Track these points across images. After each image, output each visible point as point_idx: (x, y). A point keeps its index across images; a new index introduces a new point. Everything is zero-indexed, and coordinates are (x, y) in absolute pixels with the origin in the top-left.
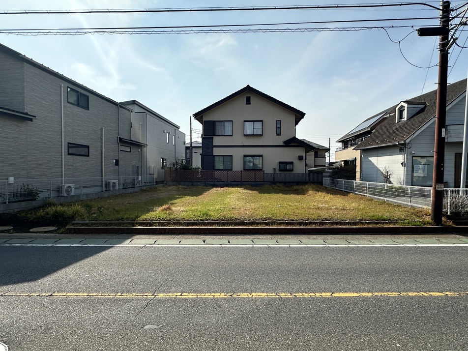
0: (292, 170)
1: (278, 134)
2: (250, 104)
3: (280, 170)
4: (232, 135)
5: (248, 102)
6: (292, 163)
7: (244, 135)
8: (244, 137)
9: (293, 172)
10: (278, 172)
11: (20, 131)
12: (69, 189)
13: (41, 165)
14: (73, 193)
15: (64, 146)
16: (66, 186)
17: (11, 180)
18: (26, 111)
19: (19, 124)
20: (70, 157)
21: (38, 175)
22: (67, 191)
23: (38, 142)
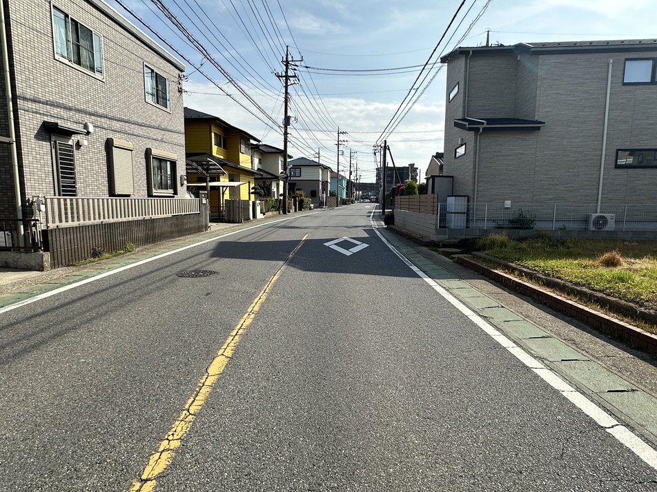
11: (526, 145)
12: (601, 221)
13: (556, 185)
14: (611, 226)
15: (606, 155)
16: (594, 215)
17: (508, 203)
18: (536, 118)
19: (525, 137)
20: (619, 171)
21: (550, 199)
22: (596, 223)
23: (555, 155)
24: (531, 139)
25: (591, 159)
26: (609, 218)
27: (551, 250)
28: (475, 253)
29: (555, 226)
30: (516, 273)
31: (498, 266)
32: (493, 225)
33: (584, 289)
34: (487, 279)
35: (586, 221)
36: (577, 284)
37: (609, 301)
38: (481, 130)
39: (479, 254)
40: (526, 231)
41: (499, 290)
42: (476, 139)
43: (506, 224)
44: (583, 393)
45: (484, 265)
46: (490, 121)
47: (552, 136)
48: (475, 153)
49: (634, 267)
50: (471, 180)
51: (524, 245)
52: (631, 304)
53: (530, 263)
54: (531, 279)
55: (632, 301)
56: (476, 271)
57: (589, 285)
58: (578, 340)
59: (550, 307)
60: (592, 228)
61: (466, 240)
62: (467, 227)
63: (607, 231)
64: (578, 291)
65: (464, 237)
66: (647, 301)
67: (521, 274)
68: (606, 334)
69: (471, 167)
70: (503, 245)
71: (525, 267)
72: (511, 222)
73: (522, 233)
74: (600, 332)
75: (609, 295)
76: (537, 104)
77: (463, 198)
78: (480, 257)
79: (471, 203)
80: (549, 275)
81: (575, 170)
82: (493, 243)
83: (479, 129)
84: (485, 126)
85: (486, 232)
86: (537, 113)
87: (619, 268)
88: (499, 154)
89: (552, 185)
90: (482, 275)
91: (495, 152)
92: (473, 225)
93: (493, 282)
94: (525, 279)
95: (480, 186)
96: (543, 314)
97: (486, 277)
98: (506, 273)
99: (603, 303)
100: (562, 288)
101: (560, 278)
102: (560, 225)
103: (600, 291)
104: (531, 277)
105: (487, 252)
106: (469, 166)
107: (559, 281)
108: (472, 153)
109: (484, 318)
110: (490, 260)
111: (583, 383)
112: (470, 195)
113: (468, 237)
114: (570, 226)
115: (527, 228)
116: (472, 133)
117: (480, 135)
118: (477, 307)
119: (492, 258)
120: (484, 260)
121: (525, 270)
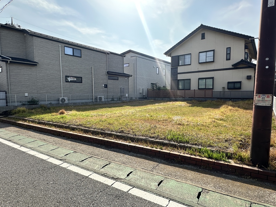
0: (240, 88)
1: (228, 59)
2: (204, 38)
3: (228, 89)
4: (190, 64)
5: (203, 37)
6: (240, 82)
7: (199, 63)
8: (200, 65)
9: (241, 90)
10: (226, 90)
11: (32, 71)
12: (63, 100)
13: (46, 87)
14: (66, 102)
15: (62, 77)
16: (61, 98)
17: (26, 94)
18: (35, 61)
19: (31, 68)
20: (67, 83)
21: (44, 93)
22: (62, 101)
23: (44, 76)
24: (33, 69)
25: (58, 78)
26: (65, 99)
27: (44, 111)
28: (10, 116)
29: (47, 103)
30: (27, 121)
31: (20, 120)
32: (20, 104)
33: (51, 123)
34: (15, 126)
35: (58, 100)
36: (49, 121)
37: (57, 125)
38: (9, 62)
39: (11, 116)
40: (36, 105)
41: (20, 129)
42: (7, 66)
43: (27, 103)
44: (43, 153)
45: (13, 121)
46: (13, 58)
47: (42, 69)
48: (7, 72)
49: (68, 113)
50: (6, 84)
51: (33, 111)
52: (63, 124)
53: (33, 117)
54: (33, 123)
55: (64, 123)
56: (10, 124)
57: (52, 121)
58: (46, 139)
59: (39, 131)
60: (61, 103)
61: (6, 111)
62: (7, 106)
63: (65, 103)
64: (48, 123)
65: (5, 110)
66: (67, 123)
67: (29, 121)
68: (55, 135)
69: (6, 78)
70: (24, 111)
71: (31, 119)
72: (29, 102)
73: (34, 106)
74: (54, 135)
75: (58, 123)
76: (35, 55)
77: (3, 92)
78: (12, 118)
79: (8, 95)
80: (40, 120)
81: (52, 82)
82: (19, 111)
83: (8, 61)
84: (11, 60)
85: (16, 107)
86: (35, 59)
87: (64, 114)
88: (20, 73)
89: (45, 87)
90: (12, 125)
91: (18, 72)
92: (10, 104)
93: (17, 127)
94: (30, 123)
95: (12, 87)
96: (36, 134)
97: (14, 125)
98: (23, 122)
99: (55, 126)
100: (44, 124)
101: (43, 120)
102: (49, 102)
103: (55, 122)
104: (33, 122)
105: (15, 115)
106: (5, 77)
107: (43, 121)
108: (5, 72)
109: (10, 141)
110: (17, 118)
111: (43, 150)
112: (7, 91)
113: (7, 110)
114: (53, 102)
115: (36, 104)
116: (4, 63)
117: (9, 64)
118: (7, 138)
119: (17, 117)
120: (14, 118)
121: (31, 120)
